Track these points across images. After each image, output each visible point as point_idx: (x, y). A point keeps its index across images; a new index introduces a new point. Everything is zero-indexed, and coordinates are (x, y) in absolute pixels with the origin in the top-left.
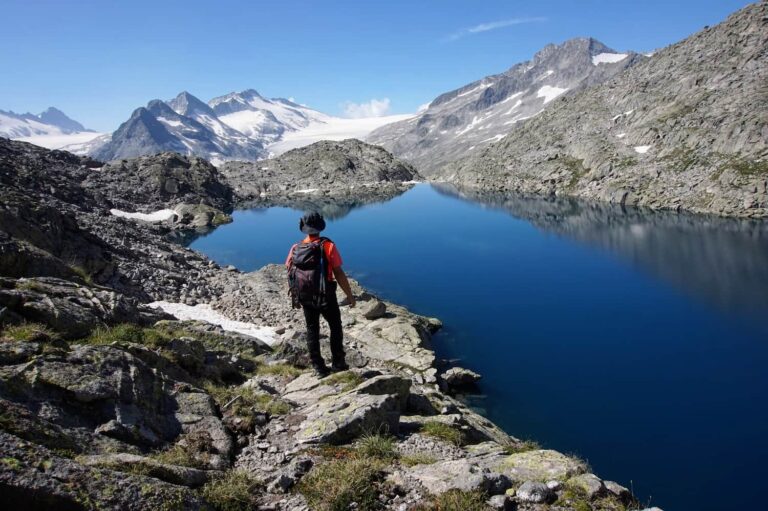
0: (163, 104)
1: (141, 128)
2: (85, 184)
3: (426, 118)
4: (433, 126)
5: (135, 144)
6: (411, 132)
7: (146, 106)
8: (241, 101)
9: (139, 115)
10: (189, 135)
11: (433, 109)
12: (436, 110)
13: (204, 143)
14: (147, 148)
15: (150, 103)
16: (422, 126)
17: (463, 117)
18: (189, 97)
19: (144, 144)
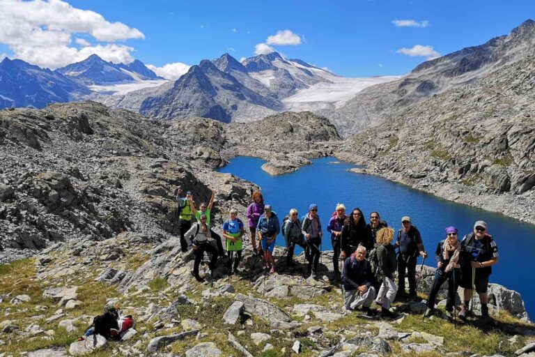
0: (210, 63)
1: (194, 80)
2: (164, 136)
3: (407, 82)
4: (412, 88)
5: (188, 91)
6: (393, 92)
7: (198, 64)
8: (266, 61)
9: (193, 71)
10: (225, 87)
11: (415, 74)
12: (416, 75)
13: (235, 93)
14: (197, 95)
15: (201, 62)
16: (402, 88)
17: (438, 82)
18: (229, 57)
19: (195, 92)
